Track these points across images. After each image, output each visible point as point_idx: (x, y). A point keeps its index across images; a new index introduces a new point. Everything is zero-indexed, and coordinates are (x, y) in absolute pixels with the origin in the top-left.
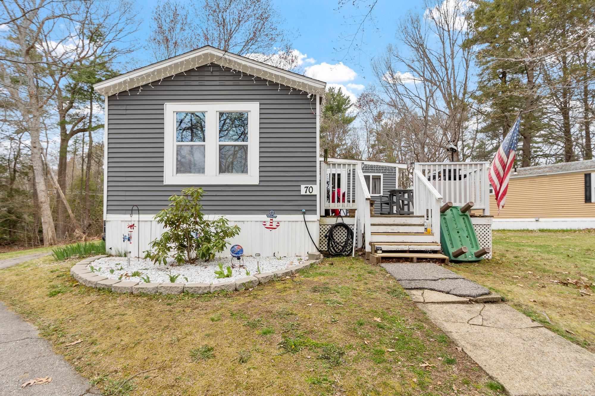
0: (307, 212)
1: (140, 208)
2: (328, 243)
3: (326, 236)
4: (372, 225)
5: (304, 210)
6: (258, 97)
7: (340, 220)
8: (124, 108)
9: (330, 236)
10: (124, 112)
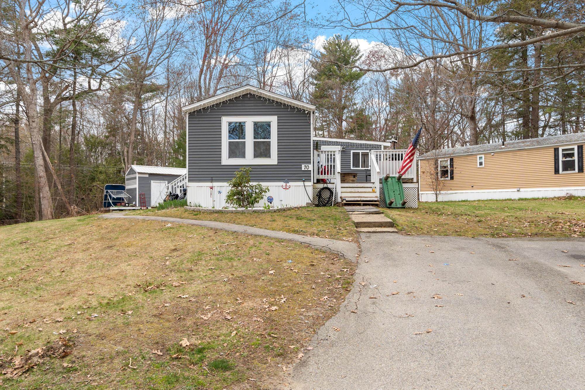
0: (305, 181)
1: (213, 179)
2: (319, 200)
3: (317, 195)
4: (342, 187)
5: (304, 179)
6: (276, 113)
7: (325, 185)
8: (198, 119)
9: (319, 195)
10: (198, 122)
